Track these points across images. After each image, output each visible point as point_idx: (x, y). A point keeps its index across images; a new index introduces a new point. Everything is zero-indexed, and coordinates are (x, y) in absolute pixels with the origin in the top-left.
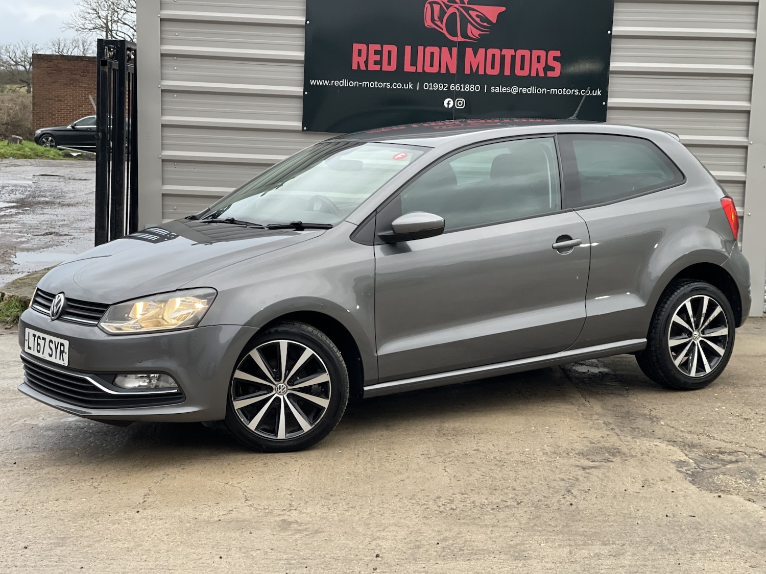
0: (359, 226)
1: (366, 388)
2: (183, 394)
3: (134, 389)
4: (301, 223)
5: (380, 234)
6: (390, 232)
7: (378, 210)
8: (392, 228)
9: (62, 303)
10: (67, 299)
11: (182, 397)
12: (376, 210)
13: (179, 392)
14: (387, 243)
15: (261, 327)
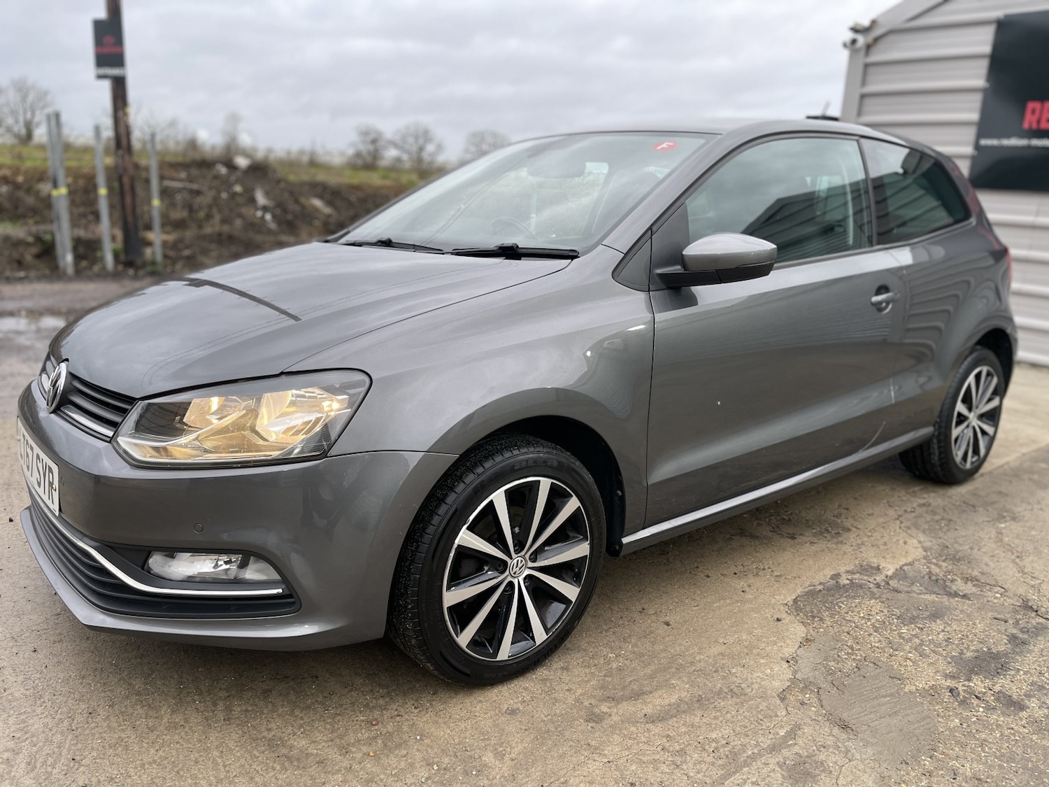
0: (626, 254)
1: (625, 540)
2: (294, 595)
3: (190, 581)
4: (518, 246)
5: (659, 271)
6: (677, 269)
7: (654, 229)
8: (681, 260)
9: (61, 383)
10: (72, 376)
11: (294, 603)
12: (650, 228)
13: (287, 592)
14: (669, 288)
15: (461, 453)
